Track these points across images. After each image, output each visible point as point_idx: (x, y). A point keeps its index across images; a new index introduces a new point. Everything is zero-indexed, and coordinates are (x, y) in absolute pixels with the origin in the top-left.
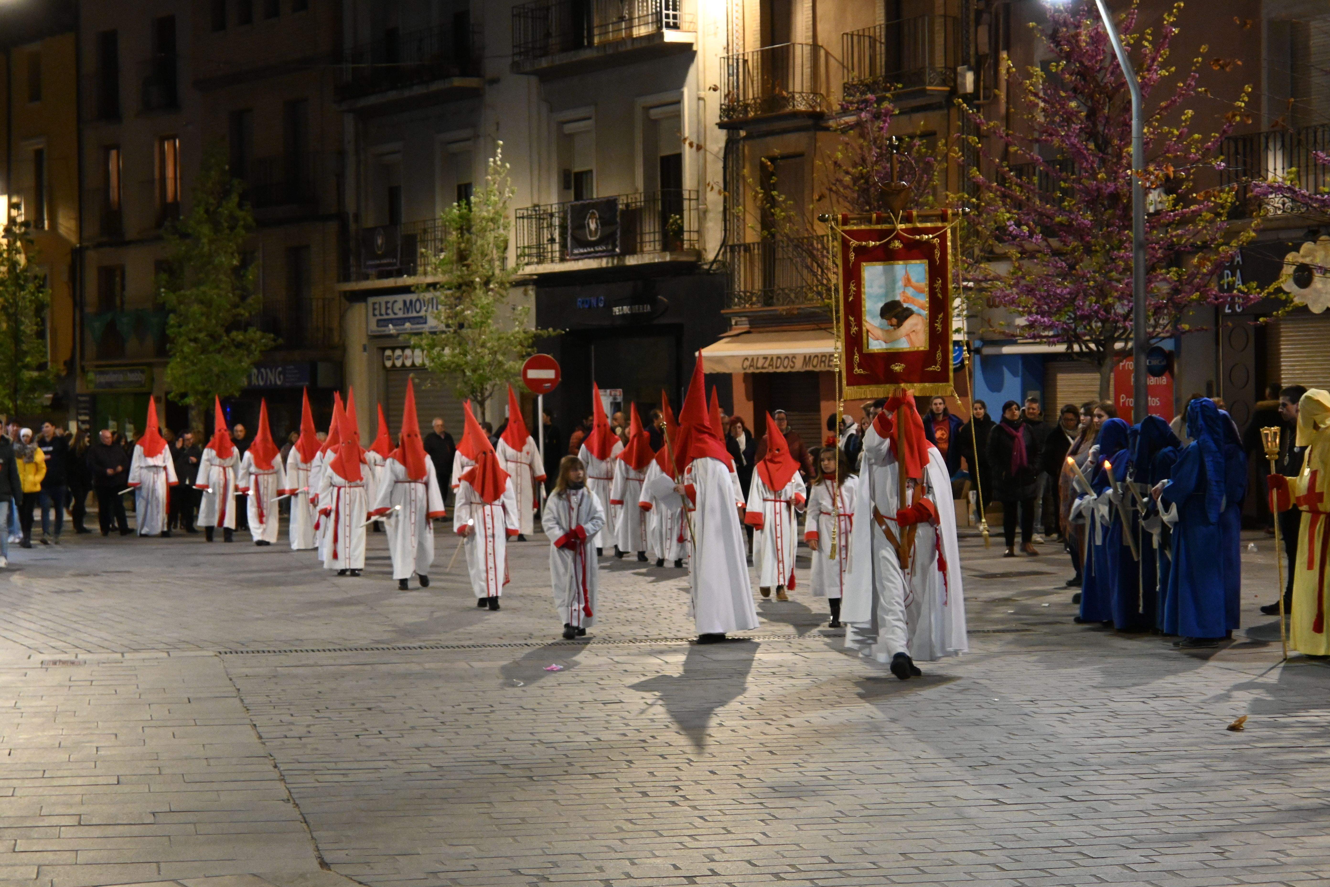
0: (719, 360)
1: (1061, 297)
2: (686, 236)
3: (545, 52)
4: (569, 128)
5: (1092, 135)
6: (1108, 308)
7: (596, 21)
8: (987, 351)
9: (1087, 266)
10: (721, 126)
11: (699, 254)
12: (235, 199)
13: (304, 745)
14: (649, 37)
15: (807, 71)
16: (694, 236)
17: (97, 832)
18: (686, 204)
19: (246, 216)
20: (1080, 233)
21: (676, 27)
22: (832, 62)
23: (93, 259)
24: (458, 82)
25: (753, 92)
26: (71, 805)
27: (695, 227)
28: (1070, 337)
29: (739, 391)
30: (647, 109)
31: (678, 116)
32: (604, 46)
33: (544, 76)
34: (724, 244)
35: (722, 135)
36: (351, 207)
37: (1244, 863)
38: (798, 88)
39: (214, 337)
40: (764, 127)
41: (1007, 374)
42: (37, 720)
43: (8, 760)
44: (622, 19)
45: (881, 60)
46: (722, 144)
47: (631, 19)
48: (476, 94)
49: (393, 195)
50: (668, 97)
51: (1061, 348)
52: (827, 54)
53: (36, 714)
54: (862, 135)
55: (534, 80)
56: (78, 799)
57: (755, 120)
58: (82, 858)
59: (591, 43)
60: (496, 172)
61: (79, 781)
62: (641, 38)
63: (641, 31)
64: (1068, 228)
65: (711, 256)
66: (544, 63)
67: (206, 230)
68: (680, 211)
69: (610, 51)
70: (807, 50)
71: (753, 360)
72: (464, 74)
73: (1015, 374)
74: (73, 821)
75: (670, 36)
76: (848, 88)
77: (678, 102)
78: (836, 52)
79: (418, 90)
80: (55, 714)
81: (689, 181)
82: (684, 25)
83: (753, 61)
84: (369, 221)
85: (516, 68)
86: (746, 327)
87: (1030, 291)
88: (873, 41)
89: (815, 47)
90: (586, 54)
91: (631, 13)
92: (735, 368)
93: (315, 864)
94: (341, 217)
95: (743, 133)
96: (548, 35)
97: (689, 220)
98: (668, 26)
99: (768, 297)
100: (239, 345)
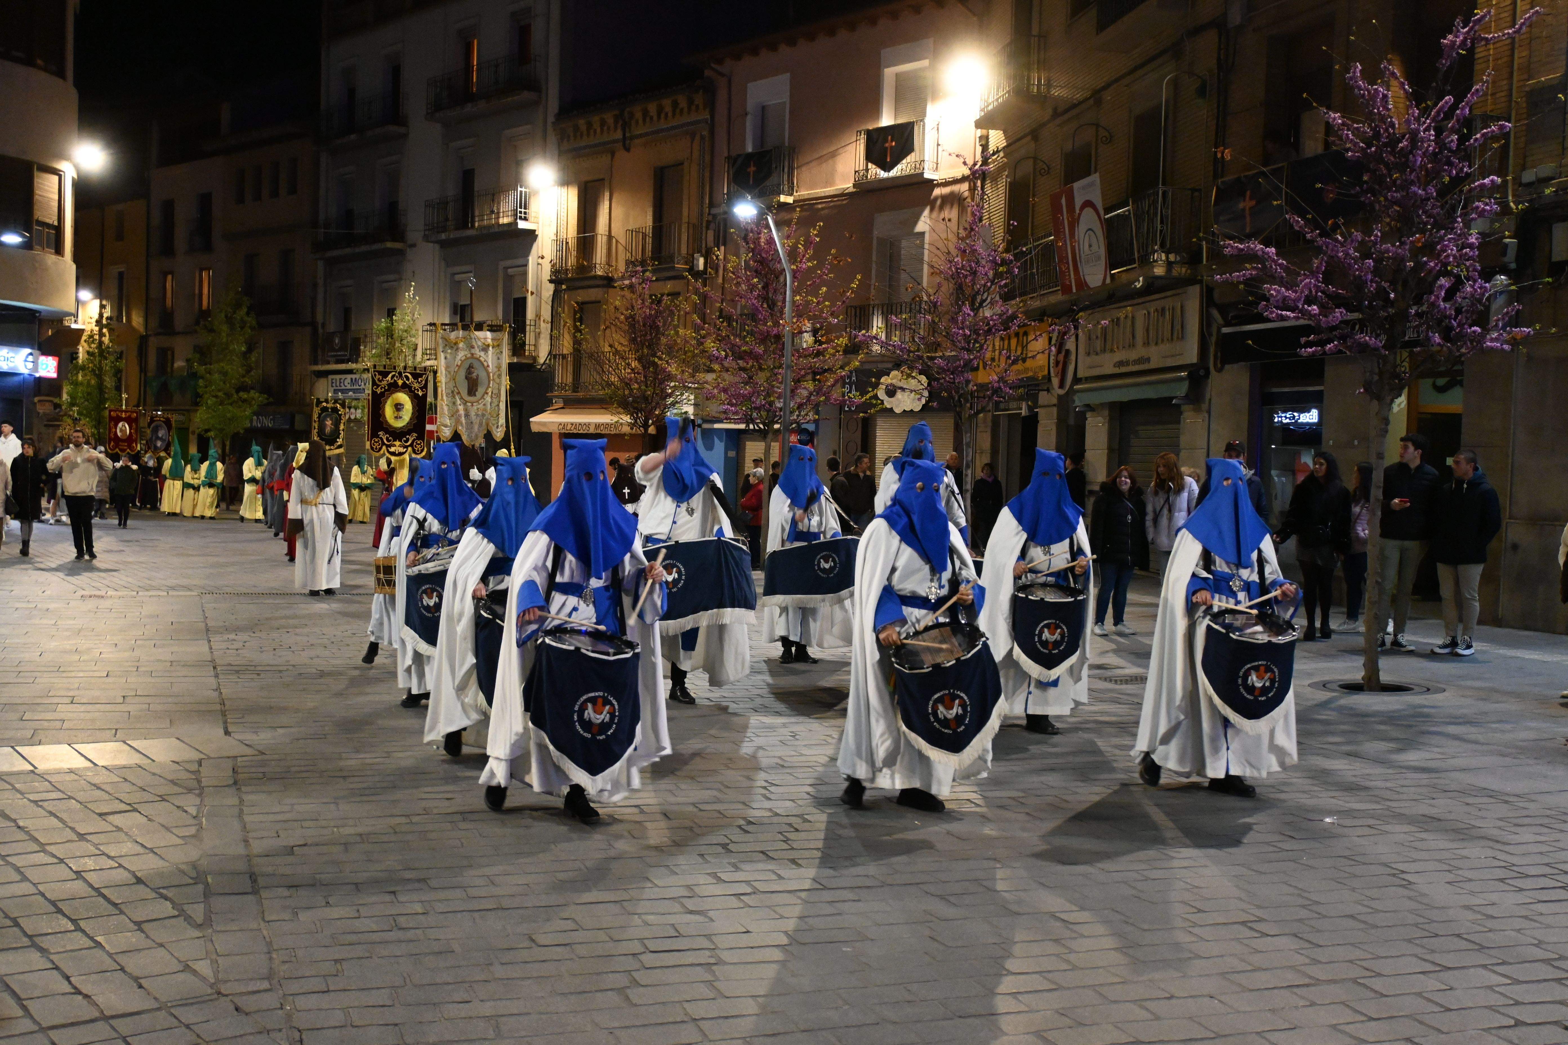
0: (544, 424)
1: (744, 396)
2: (527, 347)
3: (444, 229)
4: (458, 277)
5: (765, 298)
6: (771, 404)
7: (477, 213)
8: (705, 426)
9: (761, 378)
10: (551, 281)
11: (535, 359)
12: (245, 310)
13: (238, 655)
14: (509, 224)
15: (604, 251)
16: (532, 348)
17: (83, 708)
18: (528, 328)
19: (251, 320)
20: (757, 358)
21: (526, 219)
22: (620, 246)
23: (154, 343)
24: (389, 245)
25: (572, 261)
26: (69, 689)
27: (533, 342)
28: (748, 420)
29: (556, 443)
30: (506, 268)
31: (525, 274)
32: (481, 228)
33: (443, 244)
34: (550, 353)
35: (552, 287)
36: (320, 318)
37: (806, 743)
38: (598, 261)
39: (228, 395)
40: (578, 284)
41: (716, 440)
42: (68, 633)
43: (38, 659)
44: (492, 212)
45: (649, 247)
46: (551, 293)
47: (498, 213)
48: (401, 253)
49: (347, 312)
50: (520, 261)
51: (742, 426)
52: (617, 241)
53: (67, 630)
54: (633, 292)
55: (437, 246)
56: (77, 686)
57: (571, 279)
58: (66, 725)
59: (473, 226)
60: (410, 302)
61: (81, 674)
62: (504, 225)
63: (504, 220)
64: (751, 354)
65: (542, 361)
66: (443, 236)
67: (225, 328)
68: (524, 332)
69: (485, 232)
70: (605, 239)
71: (565, 425)
72: (394, 240)
73: (721, 440)
74: (68, 700)
75: (522, 225)
76: (628, 263)
77: (526, 265)
78: (622, 241)
79: (364, 248)
80: (80, 631)
81: (530, 314)
82: (531, 219)
83: (572, 243)
84: (332, 327)
85: (426, 238)
86: (561, 405)
87: (725, 390)
88: (644, 236)
89: (610, 237)
90: (470, 232)
91: (498, 209)
92: (554, 429)
93: (222, 731)
94: (313, 324)
95: (564, 287)
96: (447, 220)
97: (530, 338)
98: (521, 218)
99: (576, 387)
100: (244, 401)
